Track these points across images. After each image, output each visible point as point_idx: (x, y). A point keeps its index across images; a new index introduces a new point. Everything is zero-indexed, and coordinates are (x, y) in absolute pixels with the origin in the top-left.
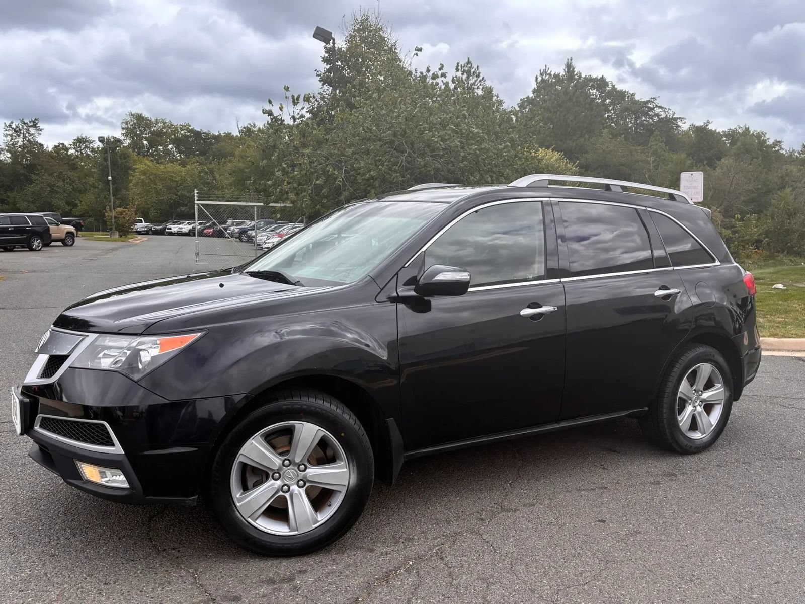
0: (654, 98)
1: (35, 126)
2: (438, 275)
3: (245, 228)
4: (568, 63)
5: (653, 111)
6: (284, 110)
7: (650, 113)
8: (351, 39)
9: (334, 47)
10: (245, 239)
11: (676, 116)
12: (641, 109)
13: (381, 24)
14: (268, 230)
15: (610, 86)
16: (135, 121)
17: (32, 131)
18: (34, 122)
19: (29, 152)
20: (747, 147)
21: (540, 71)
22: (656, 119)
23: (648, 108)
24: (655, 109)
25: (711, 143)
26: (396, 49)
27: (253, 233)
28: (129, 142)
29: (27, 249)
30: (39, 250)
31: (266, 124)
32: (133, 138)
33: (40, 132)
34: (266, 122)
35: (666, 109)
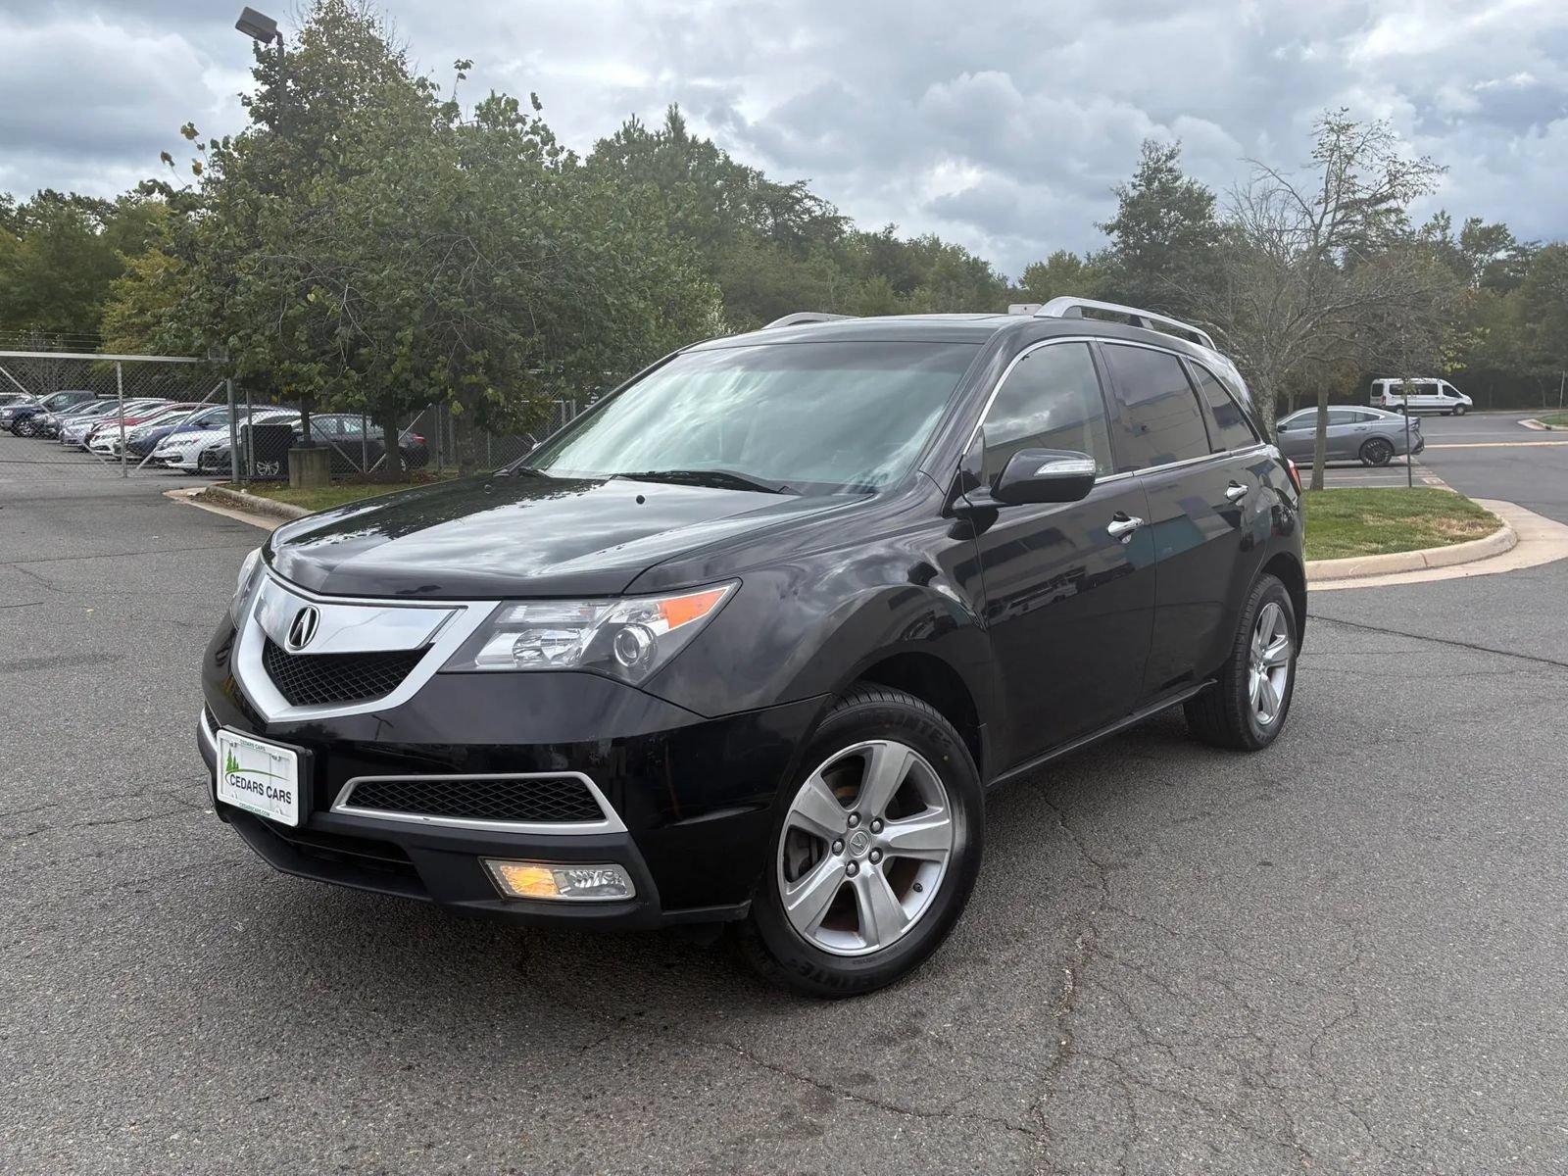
0: (802, 182)
2: (1046, 466)
3: (23, 409)
4: (671, 112)
5: (802, 204)
7: (797, 207)
8: (309, 37)
9: (281, 50)
10: (28, 430)
11: (839, 214)
12: (783, 200)
13: (370, 13)
14: (84, 411)
15: (721, 157)
20: (950, 268)
21: (624, 124)
22: (806, 217)
23: (794, 198)
24: (805, 201)
25: (898, 261)
26: (403, 63)
27: (51, 418)
31: (36, 196)
34: (37, 193)
35: (821, 201)
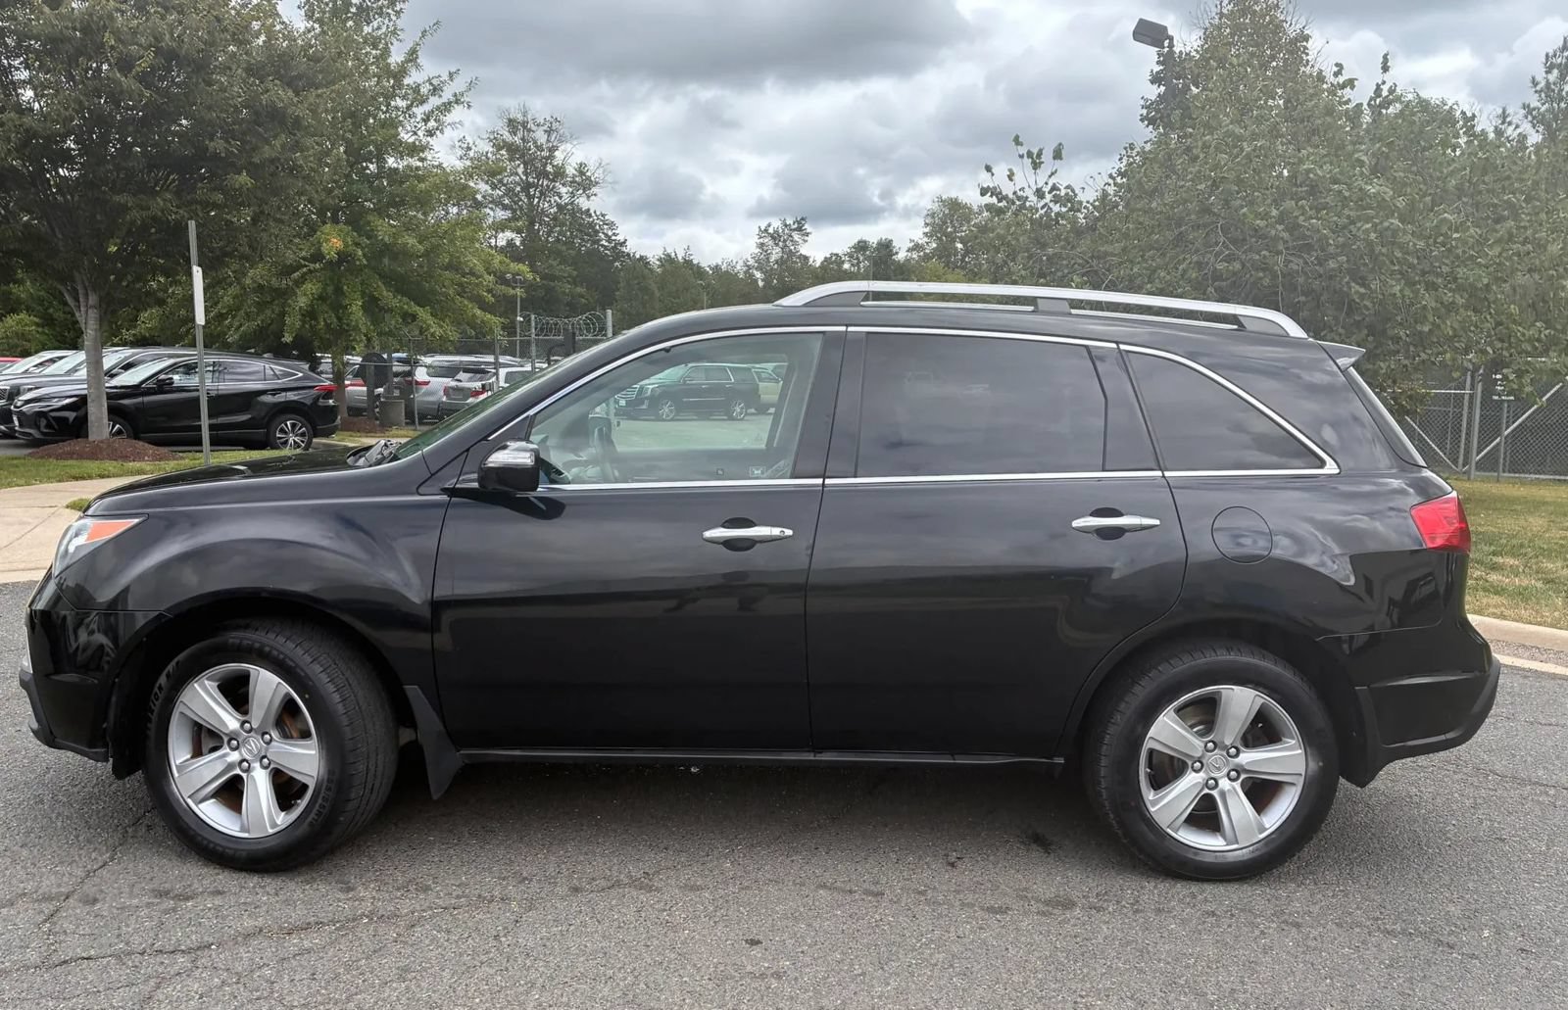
1: (799, 229)
6: (1015, 178)
16: (947, 212)
17: (796, 236)
18: (799, 223)
19: (789, 269)
28: (934, 245)
29: (725, 418)
30: (742, 419)
32: (940, 239)
33: (806, 238)
